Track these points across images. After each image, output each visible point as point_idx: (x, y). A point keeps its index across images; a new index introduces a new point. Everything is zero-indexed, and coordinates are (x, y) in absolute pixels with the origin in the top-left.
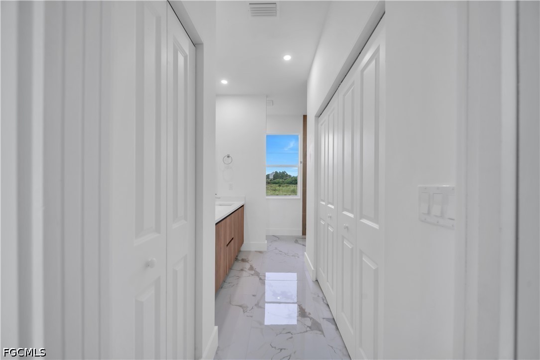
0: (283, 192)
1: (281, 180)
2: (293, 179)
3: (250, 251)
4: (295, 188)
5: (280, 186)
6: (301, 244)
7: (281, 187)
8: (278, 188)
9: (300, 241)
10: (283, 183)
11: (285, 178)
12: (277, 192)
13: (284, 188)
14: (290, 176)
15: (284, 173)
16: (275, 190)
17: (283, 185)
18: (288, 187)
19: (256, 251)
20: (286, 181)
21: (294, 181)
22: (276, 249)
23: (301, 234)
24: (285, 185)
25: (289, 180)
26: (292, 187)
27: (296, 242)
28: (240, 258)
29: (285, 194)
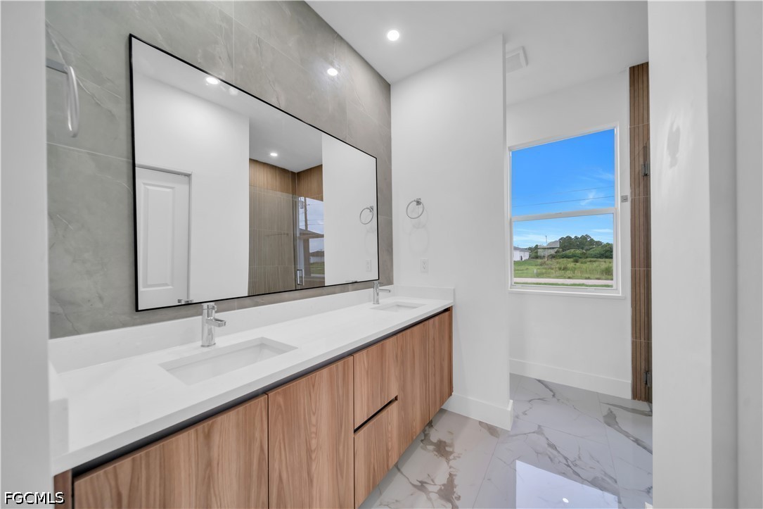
0: (582, 272)
1: (578, 252)
2: (607, 248)
3: (466, 418)
4: (611, 265)
5: (577, 261)
6: (627, 435)
7: (578, 264)
8: (571, 265)
9: (626, 421)
10: (585, 256)
11: (588, 247)
12: (569, 273)
13: (584, 266)
14: (599, 243)
15: (585, 238)
16: (565, 269)
17: (584, 260)
18: (595, 264)
19: (480, 423)
20: (591, 252)
21: (607, 253)
22: (540, 431)
23: (627, 394)
24: (589, 259)
25: (597, 250)
26: (603, 264)
27: (610, 419)
28: (435, 435)
29: (587, 276)
